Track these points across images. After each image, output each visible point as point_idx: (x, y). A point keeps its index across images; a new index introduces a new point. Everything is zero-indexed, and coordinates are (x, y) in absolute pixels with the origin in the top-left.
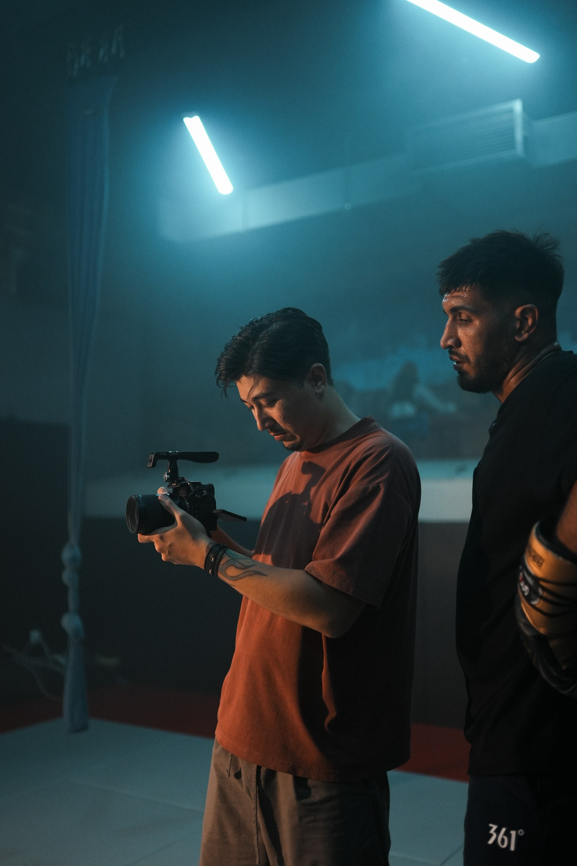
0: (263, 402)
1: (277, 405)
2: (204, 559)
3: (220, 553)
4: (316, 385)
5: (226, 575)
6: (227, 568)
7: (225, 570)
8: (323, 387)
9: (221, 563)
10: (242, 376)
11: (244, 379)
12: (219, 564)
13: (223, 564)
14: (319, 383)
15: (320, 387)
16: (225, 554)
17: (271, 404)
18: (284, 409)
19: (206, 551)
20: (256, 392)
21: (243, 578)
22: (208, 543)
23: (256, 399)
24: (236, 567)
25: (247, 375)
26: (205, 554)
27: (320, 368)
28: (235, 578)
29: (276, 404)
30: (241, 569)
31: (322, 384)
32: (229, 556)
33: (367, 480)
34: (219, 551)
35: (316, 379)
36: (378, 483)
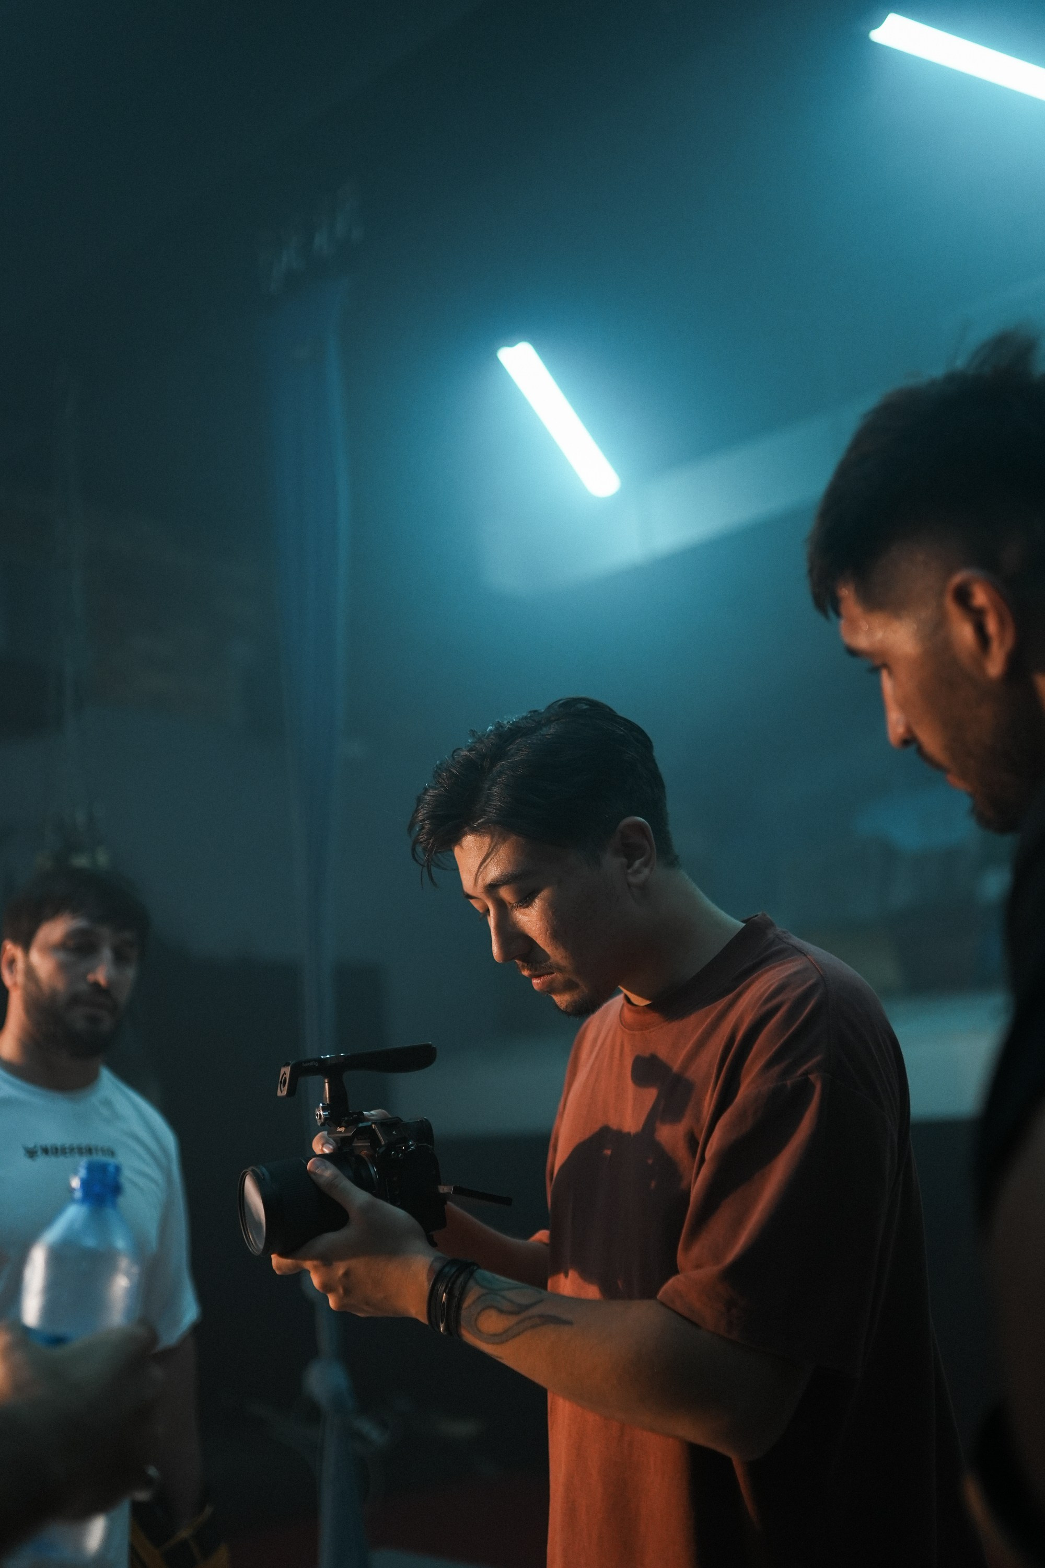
0: (505, 894)
1: (538, 903)
2: (426, 1299)
3: (461, 1279)
4: (629, 866)
5: (479, 1333)
6: (479, 1314)
7: (476, 1320)
8: (646, 871)
9: (465, 1305)
10: (465, 834)
11: (469, 841)
12: (459, 1307)
13: (469, 1306)
14: (637, 863)
15: (637, 872)
16: (471, 1283)
17: (526, 900)
18: (554, 913)
19: (429, 1280)
20: (493, 872)
21: (518, 1334)
22: (432, 1259)
23: (492, 888)
24: (501, 1311)
25: (474, 831)
26: (426, 1286)
27: (639, 827)
28: (501, 1338)
29: (536, 901)
30: (512, 1313)
31: (645, 864)
32: (482, 1287)
33: (777, 1070)
34: (458, 1277)
35: (630, 851)
36: (806, 1073)
